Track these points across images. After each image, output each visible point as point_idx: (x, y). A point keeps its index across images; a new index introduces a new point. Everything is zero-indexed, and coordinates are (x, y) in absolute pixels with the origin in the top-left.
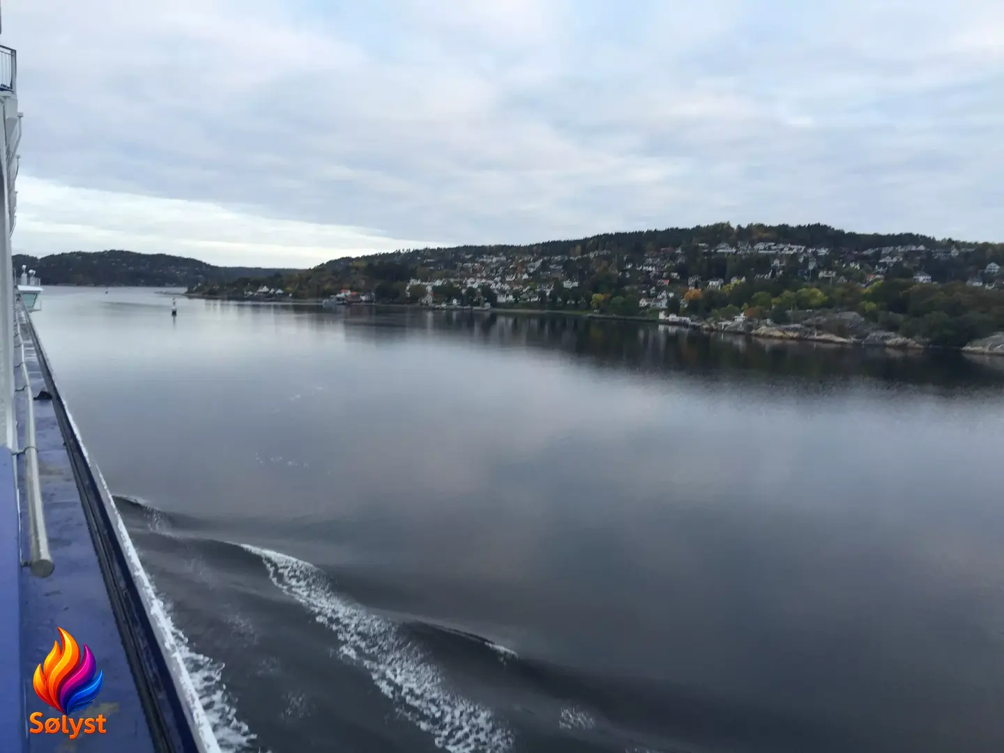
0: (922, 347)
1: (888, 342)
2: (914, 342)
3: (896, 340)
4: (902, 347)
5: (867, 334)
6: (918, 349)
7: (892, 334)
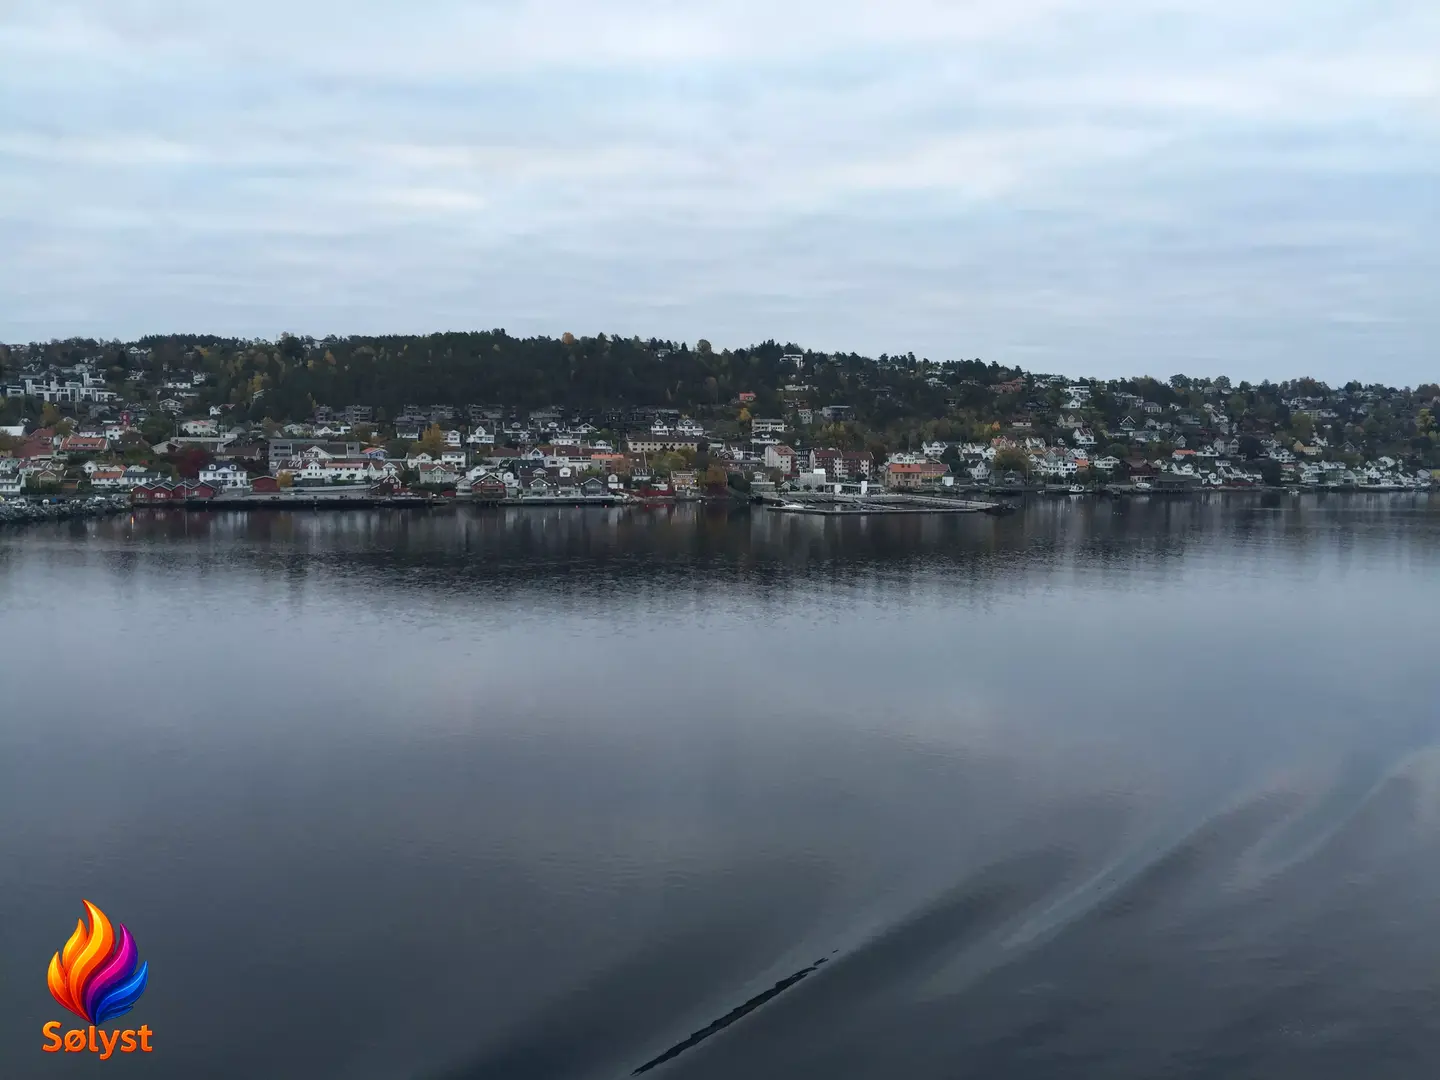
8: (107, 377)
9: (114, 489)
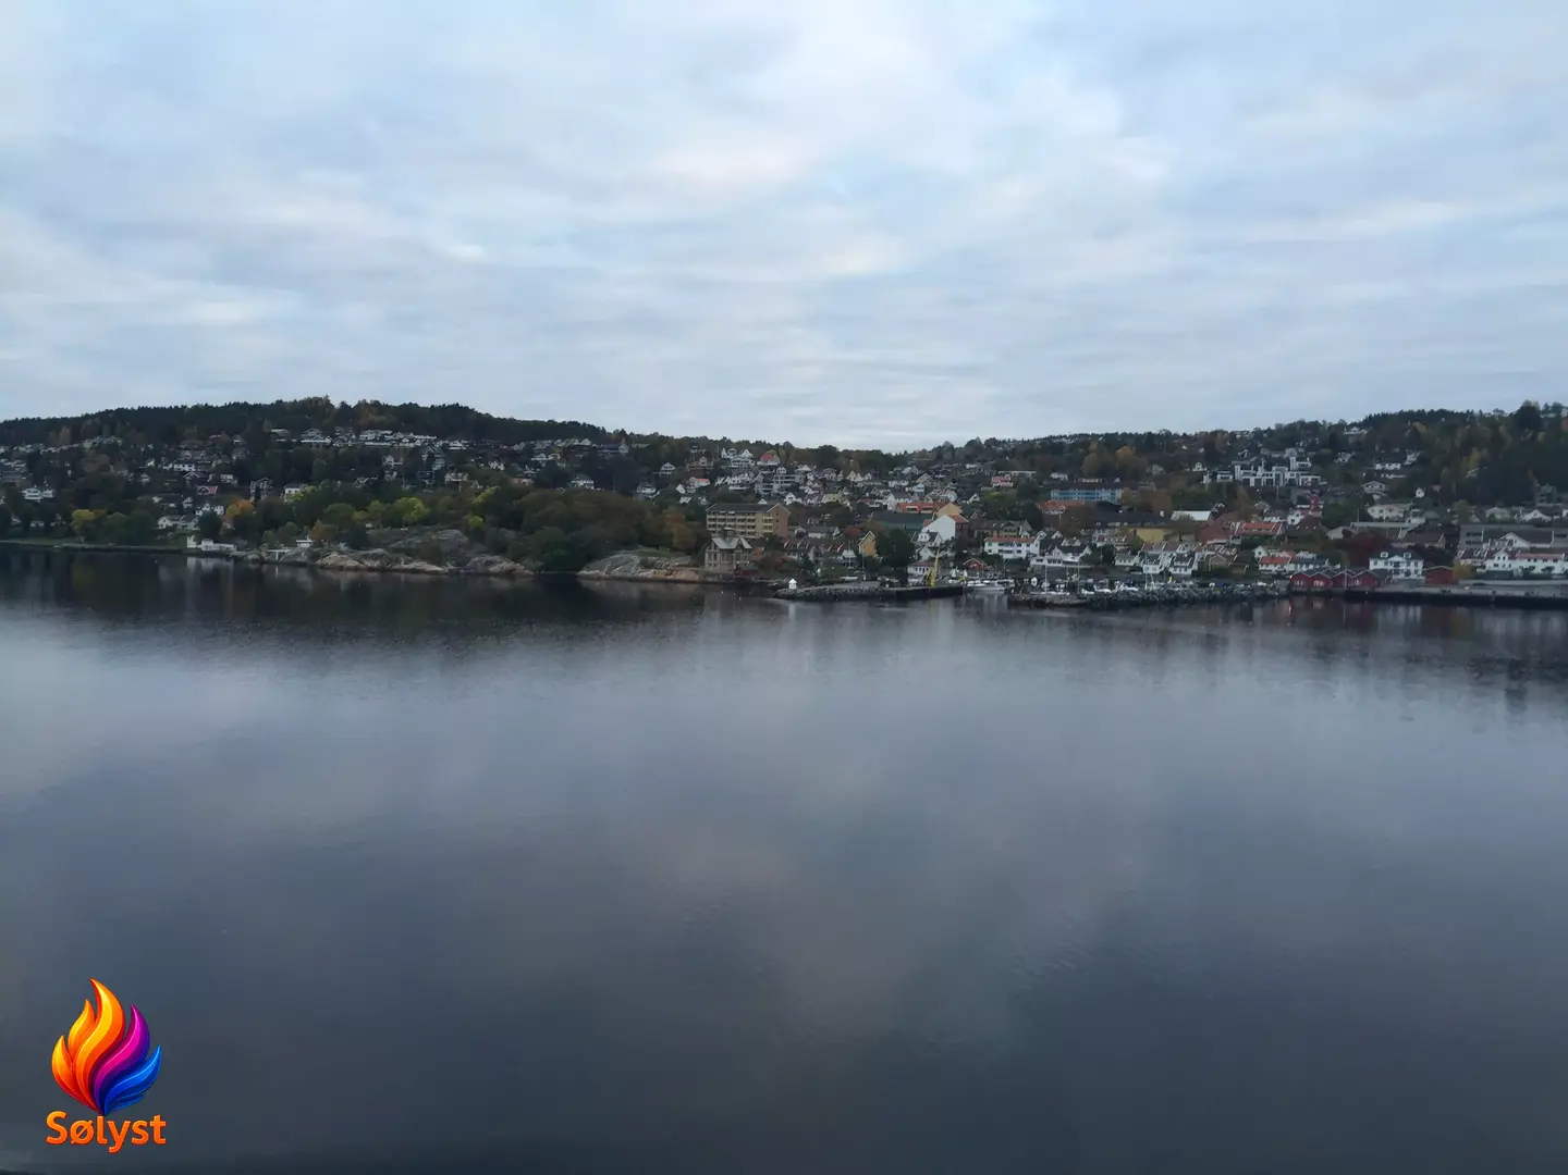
0: (532, 573)
1: (493, 569)
2: (523, 567)
3: (501, 565)
4: (509, 574)
5: (469, 559)
6: (528, 576)
7: (497, 558)
8: (1315, 460)
9: (1279, 576)
